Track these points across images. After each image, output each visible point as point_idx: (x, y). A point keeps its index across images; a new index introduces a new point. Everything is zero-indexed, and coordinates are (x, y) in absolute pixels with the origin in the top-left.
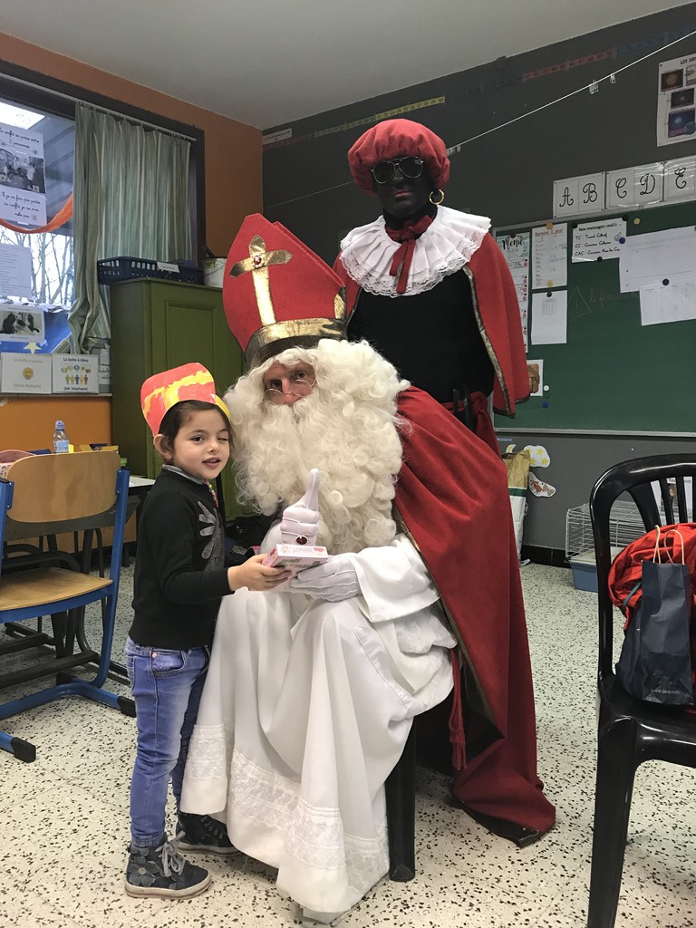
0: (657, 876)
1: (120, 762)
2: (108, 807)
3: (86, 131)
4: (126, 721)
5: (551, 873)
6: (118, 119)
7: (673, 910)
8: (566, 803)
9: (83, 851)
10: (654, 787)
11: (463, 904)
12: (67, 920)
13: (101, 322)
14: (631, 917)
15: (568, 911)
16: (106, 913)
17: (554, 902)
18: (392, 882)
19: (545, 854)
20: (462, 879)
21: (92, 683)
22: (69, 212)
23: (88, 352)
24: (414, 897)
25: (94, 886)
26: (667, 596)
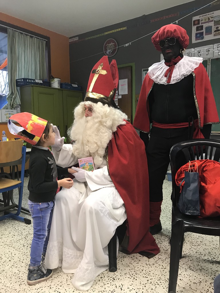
0: (191, 267)
1: (24, 239)
2: (21, 253)
3: (11, 37)
4: (26, 226)
5: (159, 268)
6: (21, 33)
7: (195, 278)
8: (164, 246)
9: (12, 267)
10: (190, 240)
11: (132, 278)
12: (8, 288)
13: (17, 99)
14: (183, 280)
15: (163, 279)
16: (20, 285)
17: (160, 276)
18: (110, 272)
19: (157, 262)
20: (131, 270)
21: (16, 214)
22: (6, 63)
23: (13, 109)
24: (117, 276)
25: (16, 277)
26: (192, 182)
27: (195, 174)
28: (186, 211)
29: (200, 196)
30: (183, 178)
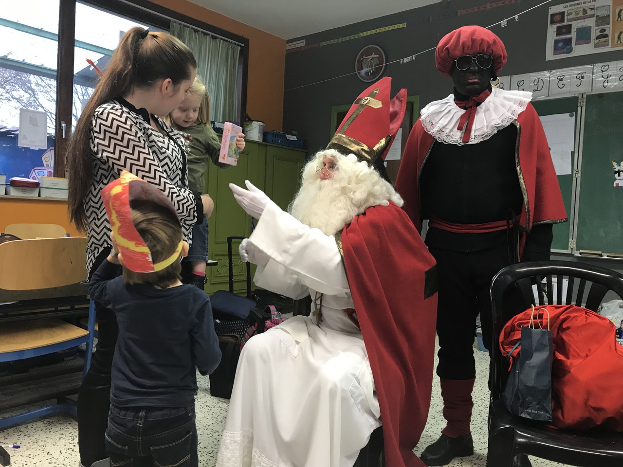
6: (196, 31)
26: (537, 350)
27: (543, 333)
28: (520, 409)
29: (552, 381)
30: (515, 340)
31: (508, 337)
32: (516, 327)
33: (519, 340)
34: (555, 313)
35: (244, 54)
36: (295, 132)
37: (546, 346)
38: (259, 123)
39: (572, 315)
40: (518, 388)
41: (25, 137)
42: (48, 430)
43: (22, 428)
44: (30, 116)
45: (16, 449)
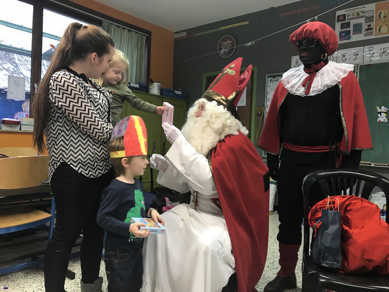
6: (118, 27)
26: (332, 224)
27: (335, 213)
28: (322, 261)
29: (341, 243)
30: (319, 217)
31: (314, 216)
32: (319, 210)
33: (320, 217)
34: (343, 201)
35: (148, 41)
36: (180, 89)
37: (337, 221)
38: (158, 83)
39: (353, 202)
40: (320, 248)
41: (11, 93)
42: (25, 278)
43: (9, 276)
44: (15, 80)
45: (5, 290)
